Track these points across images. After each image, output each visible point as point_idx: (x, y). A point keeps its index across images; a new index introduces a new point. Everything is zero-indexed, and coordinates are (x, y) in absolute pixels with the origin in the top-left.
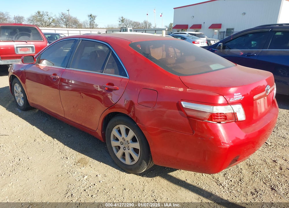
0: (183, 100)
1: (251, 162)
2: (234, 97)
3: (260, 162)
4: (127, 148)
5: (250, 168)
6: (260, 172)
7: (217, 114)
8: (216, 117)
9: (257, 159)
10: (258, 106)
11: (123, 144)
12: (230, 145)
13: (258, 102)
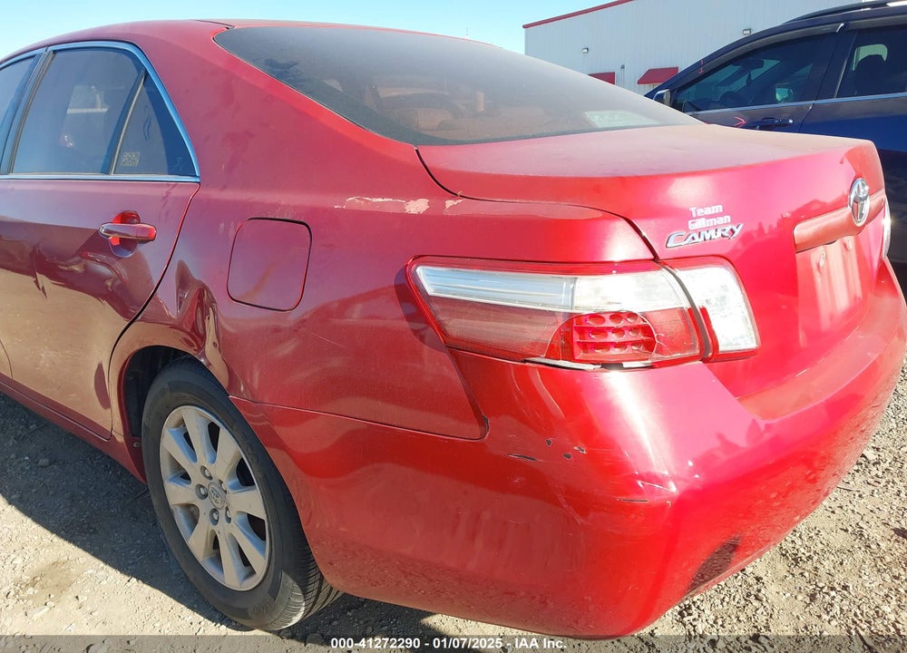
0: (420, 259)
1: (799, 542)
2: (692, 226)
3: (840, 540)
4: (222, 512)
5: (797, 571)
6: (845, 588)
7: (596, 316)
8: (595, 338)
9: (826, 525)
10: (818, 279)
11: (206, 496)
12: (684, 486)
13: (818, 266)
